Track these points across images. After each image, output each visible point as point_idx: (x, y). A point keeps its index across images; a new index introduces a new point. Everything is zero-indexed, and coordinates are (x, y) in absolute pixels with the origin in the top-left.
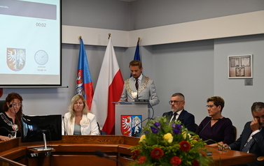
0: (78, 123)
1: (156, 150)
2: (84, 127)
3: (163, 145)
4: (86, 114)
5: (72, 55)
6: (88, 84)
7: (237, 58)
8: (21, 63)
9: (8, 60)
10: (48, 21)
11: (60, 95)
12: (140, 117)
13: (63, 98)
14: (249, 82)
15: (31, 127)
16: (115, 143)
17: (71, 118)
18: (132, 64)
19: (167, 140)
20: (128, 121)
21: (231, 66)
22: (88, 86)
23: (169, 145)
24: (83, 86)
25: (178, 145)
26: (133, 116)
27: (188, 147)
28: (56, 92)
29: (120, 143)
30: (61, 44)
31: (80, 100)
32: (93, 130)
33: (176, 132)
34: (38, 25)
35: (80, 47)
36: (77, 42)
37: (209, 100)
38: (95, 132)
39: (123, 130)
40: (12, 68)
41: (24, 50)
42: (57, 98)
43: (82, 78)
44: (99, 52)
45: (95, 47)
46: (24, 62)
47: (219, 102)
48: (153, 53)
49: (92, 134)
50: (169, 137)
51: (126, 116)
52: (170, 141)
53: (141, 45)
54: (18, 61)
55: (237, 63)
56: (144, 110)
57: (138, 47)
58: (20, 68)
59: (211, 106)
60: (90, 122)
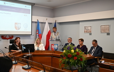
0: (38, 46)
1: (69, 55)
2: (40, 48)
3: (71, 53)
4: (41, 44)
5: (35, 25)
6: (40, 34)
7: (87, 27)
8: (19, 27)
9: (15, 27)
10: (28, 14)
11: (31, 38)
12: (57, 45)
13: (32, 39)
14: (90, 34)
15: (25, 48)
16: (51, 53)
17: (36, 45)
18: (54, 28)
19: (72, 52)
20: (54, 46)
21: (85, 29)
22: (40, 35)
23: (73, 53)
24: (38, 35)
25: (76, 53)
26: (55, 44)
27: (79, 54)
28: (30, 37)
29: (53, 53)
30: (32, 21)
31: (39, 40)
32: (43, 49)
33: (75, 49)
34: (25, 15)
35: (38, 23)
36: (37, 21)
37: (79, 40)
38: (44, 49)
39: (52, 49)
40: (16, 29)
41: (20, 23)
42: (30, 38)
43: (38, 32)
44: (43, 24)
45: (42, 23)
46: (20, 27)
47: (82, 40)
48: (60, 25)
49: (43, 50)
50: (73, 51)
51: (53, 45)
52: (73, 52)
53: (56, 22)
54: (18, 27)
55: (87, 28)
56: (58, 43)
57: (55, 23)
58: (19, 29)
59: (80, 41)
60: (42, 46)
